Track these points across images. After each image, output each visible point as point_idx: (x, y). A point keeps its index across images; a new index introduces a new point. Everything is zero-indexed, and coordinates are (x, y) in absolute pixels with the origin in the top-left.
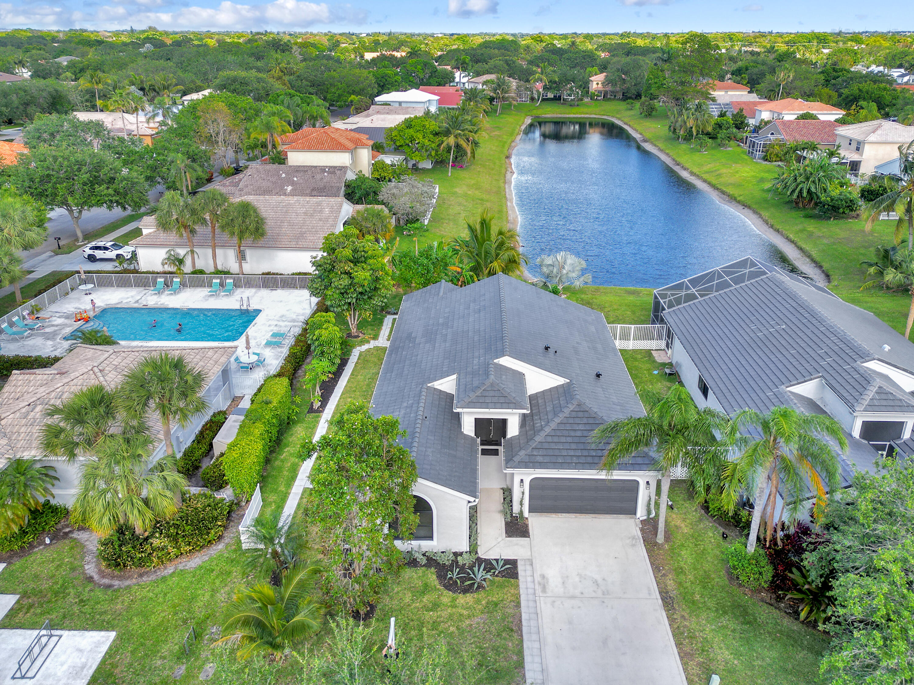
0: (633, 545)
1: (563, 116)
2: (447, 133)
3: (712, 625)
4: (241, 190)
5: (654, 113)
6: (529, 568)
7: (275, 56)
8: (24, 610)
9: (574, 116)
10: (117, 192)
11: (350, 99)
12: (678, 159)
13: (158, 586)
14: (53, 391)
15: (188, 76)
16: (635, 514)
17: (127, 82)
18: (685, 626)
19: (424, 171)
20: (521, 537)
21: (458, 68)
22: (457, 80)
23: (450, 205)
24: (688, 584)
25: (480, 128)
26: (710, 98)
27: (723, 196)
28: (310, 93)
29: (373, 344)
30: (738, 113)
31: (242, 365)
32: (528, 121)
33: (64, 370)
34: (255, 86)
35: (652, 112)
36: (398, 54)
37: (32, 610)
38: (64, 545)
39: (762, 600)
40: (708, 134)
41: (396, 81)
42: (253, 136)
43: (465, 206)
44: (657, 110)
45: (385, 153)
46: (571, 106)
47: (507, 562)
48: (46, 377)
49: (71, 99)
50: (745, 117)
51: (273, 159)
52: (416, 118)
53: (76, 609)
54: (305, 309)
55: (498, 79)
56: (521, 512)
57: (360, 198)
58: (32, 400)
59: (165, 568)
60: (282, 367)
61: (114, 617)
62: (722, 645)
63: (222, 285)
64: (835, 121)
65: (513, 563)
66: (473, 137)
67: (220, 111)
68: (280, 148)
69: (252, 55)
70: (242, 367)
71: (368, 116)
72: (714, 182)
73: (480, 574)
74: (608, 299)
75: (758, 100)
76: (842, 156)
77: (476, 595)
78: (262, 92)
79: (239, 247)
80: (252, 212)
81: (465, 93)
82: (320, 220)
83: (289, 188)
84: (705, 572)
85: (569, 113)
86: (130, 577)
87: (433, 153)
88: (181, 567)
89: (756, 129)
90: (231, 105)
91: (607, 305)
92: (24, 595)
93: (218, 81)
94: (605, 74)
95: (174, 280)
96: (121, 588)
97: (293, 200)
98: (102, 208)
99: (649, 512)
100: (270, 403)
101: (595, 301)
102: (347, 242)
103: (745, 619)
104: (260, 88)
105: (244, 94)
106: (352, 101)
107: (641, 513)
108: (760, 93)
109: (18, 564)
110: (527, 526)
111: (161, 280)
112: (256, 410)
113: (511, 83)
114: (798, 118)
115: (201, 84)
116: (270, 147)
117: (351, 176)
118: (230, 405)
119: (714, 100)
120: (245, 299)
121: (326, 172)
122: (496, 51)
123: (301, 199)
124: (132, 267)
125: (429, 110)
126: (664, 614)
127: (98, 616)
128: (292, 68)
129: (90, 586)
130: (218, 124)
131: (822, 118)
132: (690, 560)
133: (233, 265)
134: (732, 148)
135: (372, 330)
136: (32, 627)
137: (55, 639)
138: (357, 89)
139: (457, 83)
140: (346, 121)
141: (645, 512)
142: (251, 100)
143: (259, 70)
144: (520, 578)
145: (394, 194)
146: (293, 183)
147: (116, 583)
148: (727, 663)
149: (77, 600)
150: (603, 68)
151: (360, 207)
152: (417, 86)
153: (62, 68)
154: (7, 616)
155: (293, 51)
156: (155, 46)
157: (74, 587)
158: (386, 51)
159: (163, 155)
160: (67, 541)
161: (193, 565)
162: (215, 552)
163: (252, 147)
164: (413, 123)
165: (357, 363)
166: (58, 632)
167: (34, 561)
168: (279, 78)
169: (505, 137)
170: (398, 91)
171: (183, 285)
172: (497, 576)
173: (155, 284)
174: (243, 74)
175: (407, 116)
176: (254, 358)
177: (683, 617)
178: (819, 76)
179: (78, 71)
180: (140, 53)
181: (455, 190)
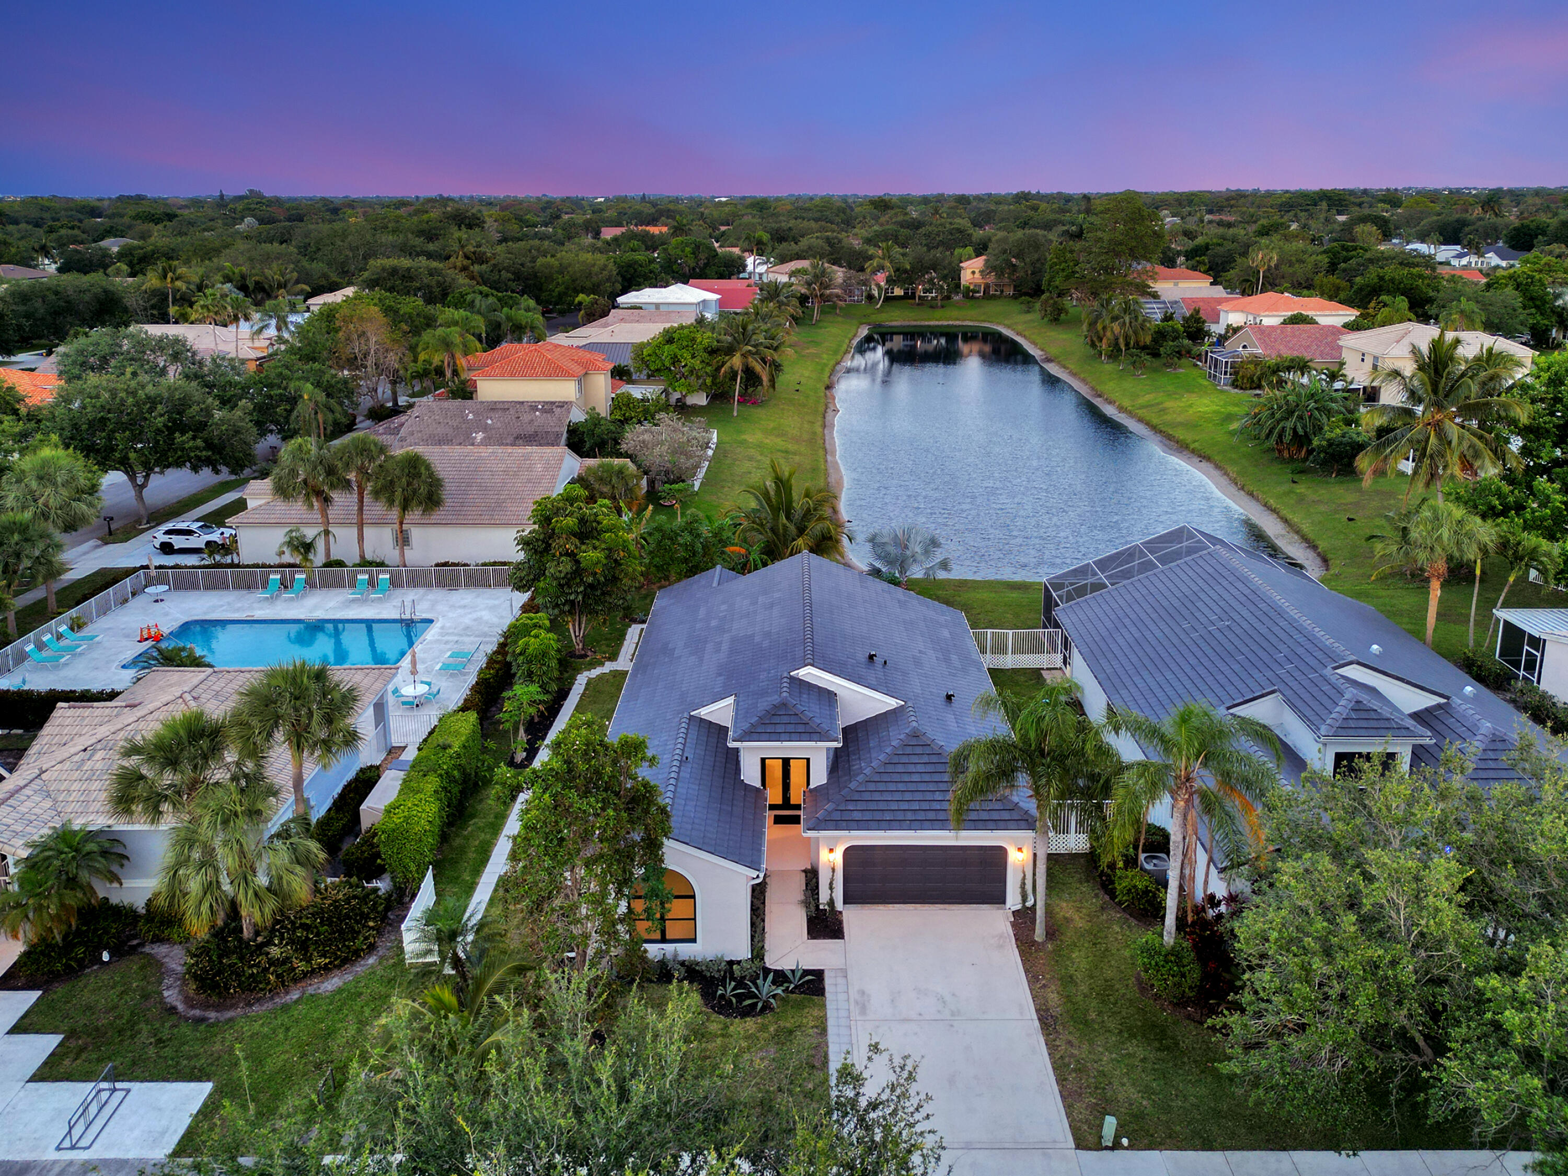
0: (1001, 947)
1: (918, 323)
2: (730, 351)
3: (1111, 1053)
4: (402, 440)
5: (1063, 316)
6: (841, 981)
7: (457, 234)
8: (72, 1056)
9: (937, 323)
10: (209, 445)
11: (577, 300)
12: (1100, 388)
13: (276, 1018)
14: (122, 729)
15: (317, 267)
16: (1004, 902)
17: (219, 277)
18: (1072, 1056)
19: (695, 410)
20: (831, 938)
21: (752, 251)
22: (750, 268)
23: (735, 460)
24: (1080, 998)
25: (783, 343)
26: (1149, 294)
27: (1168, 442)
28: (513, 291)
29: (608, 667)
30: (1192, 316)
31: (403, 699)
32: (864, 332)
33: (137, 702)
34: (425, 281)
35: (1059, 315)
36: (654, 230)
37: (84, 1056)
38: (133, 965)
39: (1189, 1017)
40: (1144, 348)
41: (651, 272)
42: (422, 357)
43: (759, 461)
44: (1067, 313)
45: (631, 381)
46: (932, 307)
47: (806, 972)
48: (107, 711)
49: (128, 304)
50: (1204, 322)
51: (452, 392)
52: (682, 327)
53: (152, 1051)
54: (502, 617)
55: (814, 267)
56: (831, 903)
57: (592, 449)
58: (89, 743)
59: (287, 993)
60: (465, 700)
61: (209, 1061)
62: (1125, 1080)
63: (372, 583)
64: (1344, 326)
65: (819, 975)
66: (772, 355)
67: (370, 320)
68: (464, 376)
69: (420, 233)
70: (404, 703)
71: (606, 325)
72: (1155, 421)
73: (766, 987)
74: (978, 596)
75: (1225, 295)
76: (1349, 379)
77: (760, 1020)
78: (437, 290)
79: (401, 523)
80: (423, 470)
81: (761, 290)
82: (529, 481)
83: (480, 436)
84: (1106, 981)
85: (930, 320)
86: (233, 1006)
87: (709, 381)
88: (311, 990)
89: (1222, 340)
90: (388, 311)
91: (975, 605)
92: (71, 1035)
93: (366, 274)
94: (984, 257)
95: (297, 576)
96: (219, 1022)
97: (486, 451)
98: (184, 469)
99: (1024, 898)
100: (450, 746)
101: (958, 599)
102: (569, 508)
103: (1161, 1044)
104: (434, 283)
105: (408, 293)
106: (580, 303)
107: (1013, 900)
108: (1229, 286)
109: (60, 990)
110: (841, 922)
111: (275, 577)
112: (427, 758)
113: (835, 272)
114: (1285, 322)
115: (339, 280)
116: (448, 374)
117: (578, 416)
118: (385, 759)
119: (1155, 296)
120: (408, 604)
121: (537, 410)
122: (813, 224)
123: (499, 450)
124: (228, 560)
125: (703, 316)
126: (1042, 1040)
127: (185, 1062)
128: (485, 253)
129: (174, 1018)
130: (368, 340)
131: (1323, 321)
132: (1084, 965)
133: (389, 552)
134: (1185, 370)
135: (608, 646)
136: (86, 1077)
137: (119, 1095)
138: (588, 284)
139: (750, 274)
140: (571, 333)
141: (1019, 898)
142: (420, 302)
143: (430, 256)
144: (827, 994)
145: (644, 442)
146: (485, 428)
147: (212, 1015)
148: (1131, 1104)
149: (152, 1040)
150: (981, 249)
151: (591, 462)
152: (684, 279)
153: (110, 257)
154: (45, 1063)
155: (486, 226)
156: (261, 221)
157: (147, 1022)
158: (636, 225)
159: (280, 387)
160: (135, 958)
161: (330, 988)
162: (364, 968)
163: (422, 375)
164: (676, 336)
165: (583, 695)
166: (125, 1085)
167: (85, 987)
168: (464, 269)
169: (825, 356)
170: (656, 287)
171: (310, 584)
172: (792, 992)
173: (265, 584)
174: (405, 262)
175: (667, 325)
176: (422, 689)
177: (1069, 1043)
178: (1320, 257)
179: (135, 261)
180: (238, 232)
181: (743, 437)
